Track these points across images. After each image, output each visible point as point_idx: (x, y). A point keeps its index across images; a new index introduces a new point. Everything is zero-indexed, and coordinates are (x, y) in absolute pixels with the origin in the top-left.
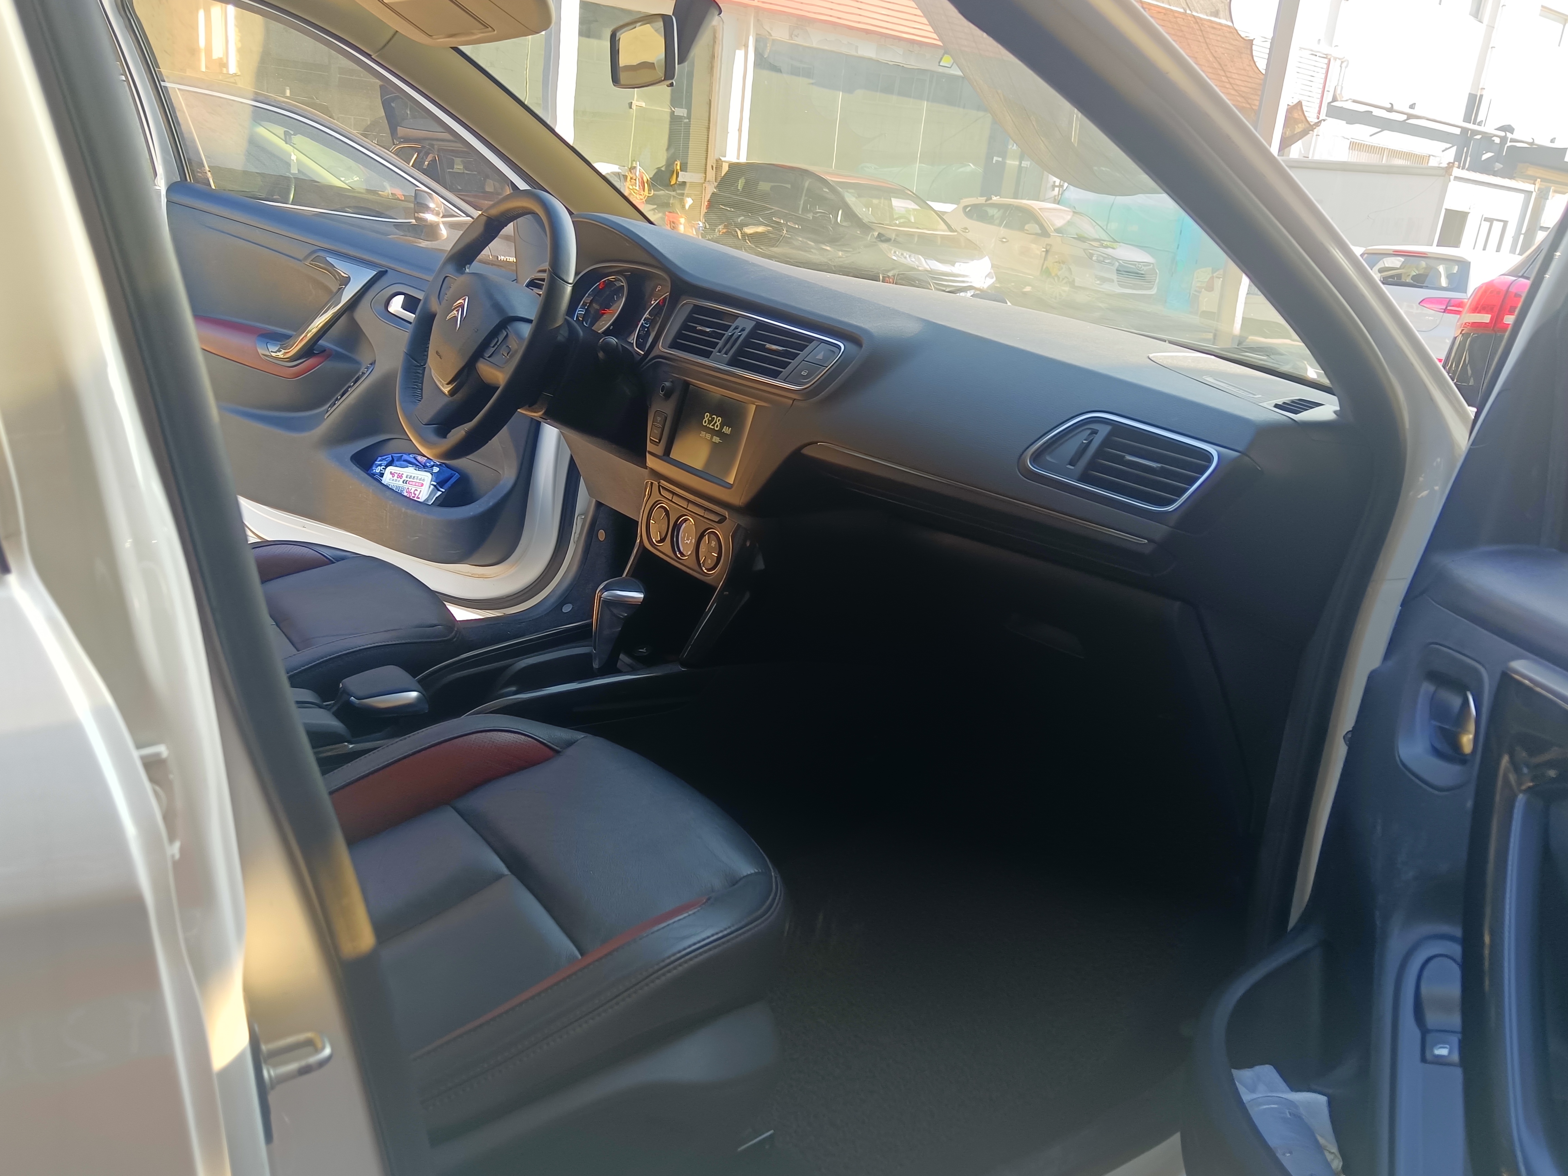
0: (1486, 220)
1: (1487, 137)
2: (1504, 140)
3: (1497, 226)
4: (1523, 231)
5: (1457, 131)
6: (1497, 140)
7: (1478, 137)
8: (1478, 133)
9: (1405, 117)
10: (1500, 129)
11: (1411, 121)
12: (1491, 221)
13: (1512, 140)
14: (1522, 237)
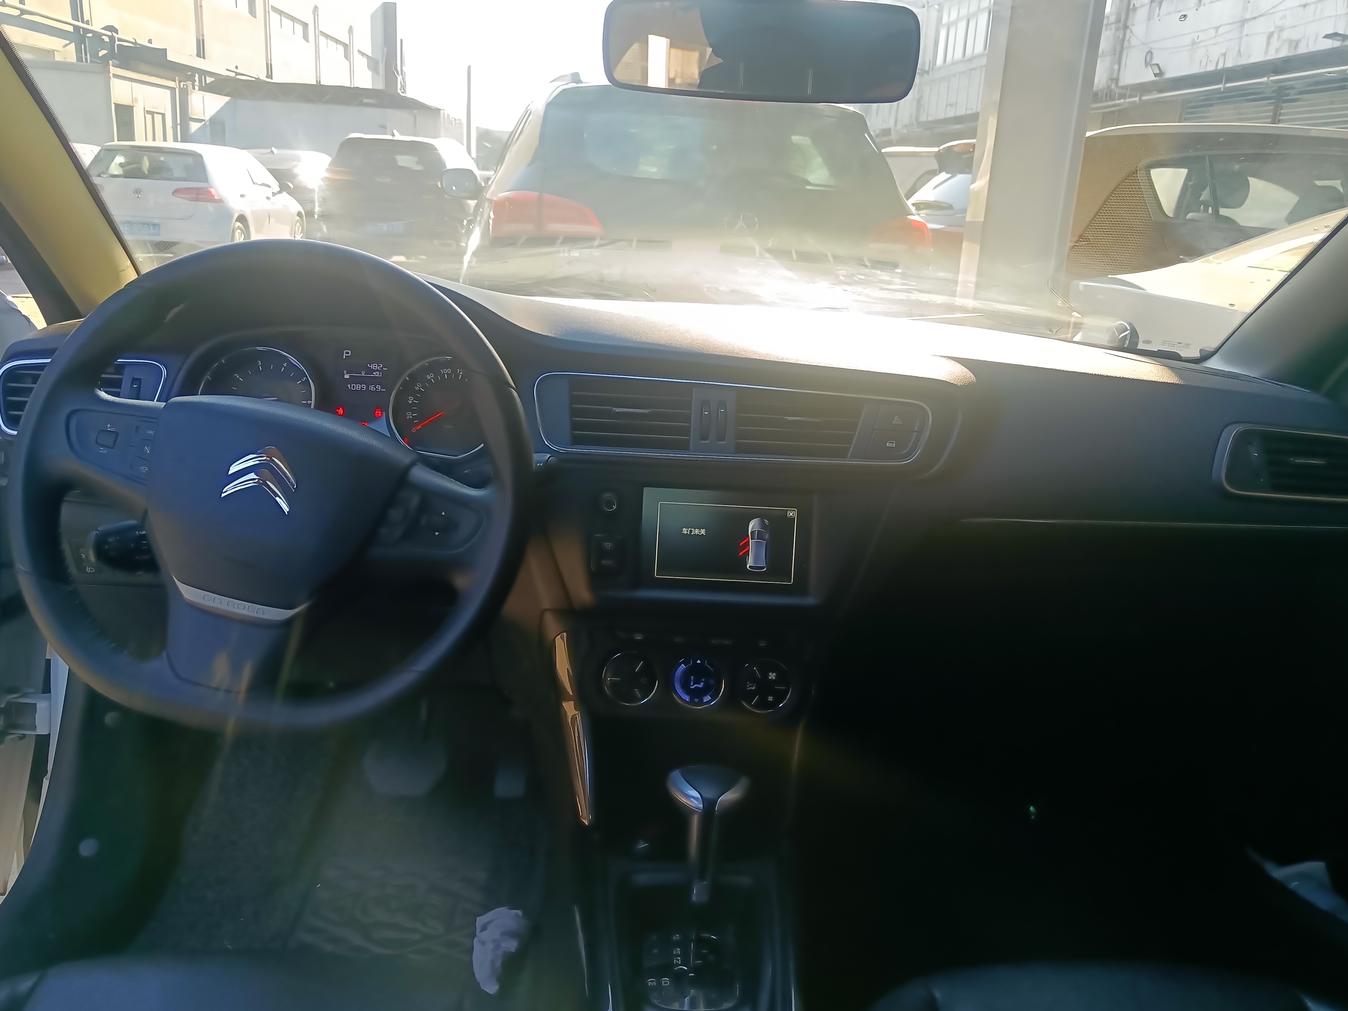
0: (149, 112)
1: (97, 35)
2: (112, 38)
3: (158, 118)
4: (179, 122)
5: (71, 29)
6: (106, 39)
7: (90, 35)
8: (90, 31)
9: (18, 12)
10: (105, 28)
11: (24, 16)
12: (152, 113)
13: (120, 40)
14: (179, 127)
